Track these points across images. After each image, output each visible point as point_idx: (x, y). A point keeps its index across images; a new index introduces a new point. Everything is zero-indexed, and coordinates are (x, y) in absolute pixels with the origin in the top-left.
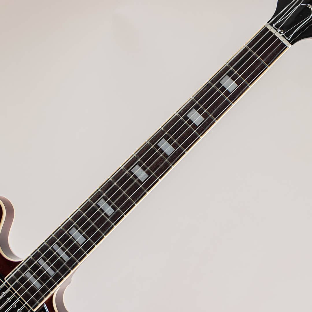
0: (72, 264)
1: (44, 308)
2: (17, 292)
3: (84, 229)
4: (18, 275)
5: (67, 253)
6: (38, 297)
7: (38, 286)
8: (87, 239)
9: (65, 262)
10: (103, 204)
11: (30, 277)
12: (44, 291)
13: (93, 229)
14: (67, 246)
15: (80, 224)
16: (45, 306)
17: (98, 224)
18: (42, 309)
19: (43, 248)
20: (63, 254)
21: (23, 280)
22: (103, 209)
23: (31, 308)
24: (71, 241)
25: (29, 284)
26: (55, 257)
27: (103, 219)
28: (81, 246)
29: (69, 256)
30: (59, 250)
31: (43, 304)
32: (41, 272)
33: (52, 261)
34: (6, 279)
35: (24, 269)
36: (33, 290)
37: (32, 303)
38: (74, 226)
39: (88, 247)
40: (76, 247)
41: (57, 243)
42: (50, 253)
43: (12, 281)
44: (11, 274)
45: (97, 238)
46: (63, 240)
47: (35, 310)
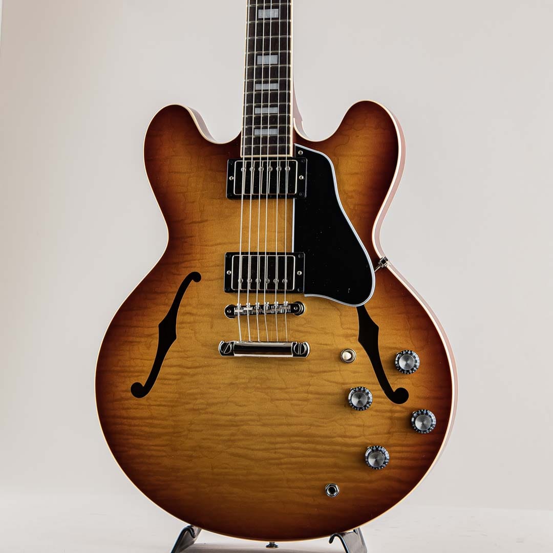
0: (285, 85)
1: (297, 147)
2: (262, 154)
3: (267, 48)
4: (248, 141)
5: (272, 82)
6: (282, 140)
7: (275, 132)
8: (277, 54)
9: (277, 90)
10: (263, 14)
11: (261, 133)
12: (283, 131)
13: (275, 41)
14: (266, 76)
15: (259, 49)
16: (296, 145)
17: (275, 33)
18: (296, 149)
19: (249, 99)
20: (270, 86)
21: (257, 139)
22: (267, 17)
23: (286, 156)
24: (266, 69)
25: (265, 138)
26: (266, 95)
27: (275, 25)
28: (278, 65)
29: (277, 82)
30: (263, 87)
31: (294, 145)
32: (265, 118)
33: (266, 100)
34: (242, 155)
35: (249, 131)
36: (273, 139)
37: (283, 151)
38: (257, 55)
39: (285, 59)
40: (274, 69)
41: (256, 83)
42: (258, 96)
43: (248, 151)
44: (243, 146)
45: (286, 44)
46: (259, 75)
47: (291, 155)
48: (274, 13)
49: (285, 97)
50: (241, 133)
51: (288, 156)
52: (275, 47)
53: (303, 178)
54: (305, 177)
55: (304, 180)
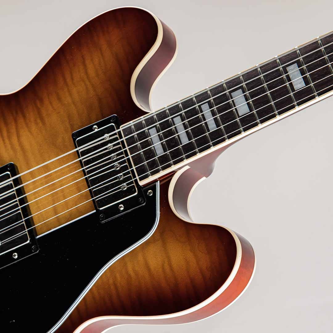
0: (217, 137)
1: (155, 186)
2: (129, 149)
3: (253, 95)
4: (139, 126)
5: (215, 120)
6: (153, 165)
7: (160, 152)
8: (251, 110)
9: (209, 131)
10: (294, 71)
11: (154, 135)
12: (165, 161)
13: (265, 100)
14: (220, 110)
15: (250, 86)
16: (158, 184)
18: (152, 186)
19: (188, 103)
20: (210, 120)
21: (143, 136)
22: (290, 76)
23: (137, 178)
24: (229, 106)
25: (148, 144)
26: (198, 120)
27: (285, 91)
28: (239, 118)
29: (218, 125)
30: (207, 112)
31: (156, 181)
32: (171, 133)
33: (191, 123)
34: (122, 127)
35: (150, 121)
36: (150, 154)
37: (141, 171)
38: (242, 87)
40: (232, 116)
41: (209, 102)
42: (194, 112)
43: (128, 131)
44: (131, 123)
45: (266, 114)
46: (218, 101)
47: (142, 183)
48: (298, 83)
49: (203, 144)
51: (138, 180)
52: (257, 104)
53: (122, 209)
54: (123, 211)
55: (119, 212)
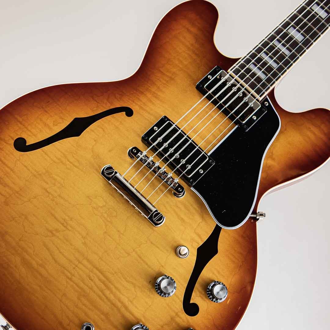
0: (293, 57)
1: (267, 98)
2: (243, 81)
3: (302, 28)
4: (242, 66)
5: (288, 49)
6: (264, 86)
7: (264, 77)
8: (305, 37)
9: (287, 56)
11: (254, 69)
12: (269, 80)
13: (310, 29)
14: (287, 42)
15: (297, 24)
17: (315, 24)
18: (266, 100)
19: (265, 44)
20: (284, 50)
21: (249, 70)
22: (316, 12)
23: (258, 97)
24: (291, 39)
25: (254, 74)
26: (277, 52)
27: (318, 21)
28: (300, 43)
29: (290, 51)
30: (279, 46)
31: (266, 96)
32: (265, 64)
34: (231, 70)
35: (248, 61)
36: (259, 80)
37: (258, 91)
38: (292, 26)
39: (307, 43)
40: (296, 43)
41: (278, 40)
42: (272, 48)
43: (237, 71)
44: (236, 66)
45: (315, 36)
46: (283, 37)
47: (260, 99)
49: (288, 64)
50: (241, 58)
52: (307, 32)
53: (255, 119)
54: (256, 119)
55: (254, 121)
